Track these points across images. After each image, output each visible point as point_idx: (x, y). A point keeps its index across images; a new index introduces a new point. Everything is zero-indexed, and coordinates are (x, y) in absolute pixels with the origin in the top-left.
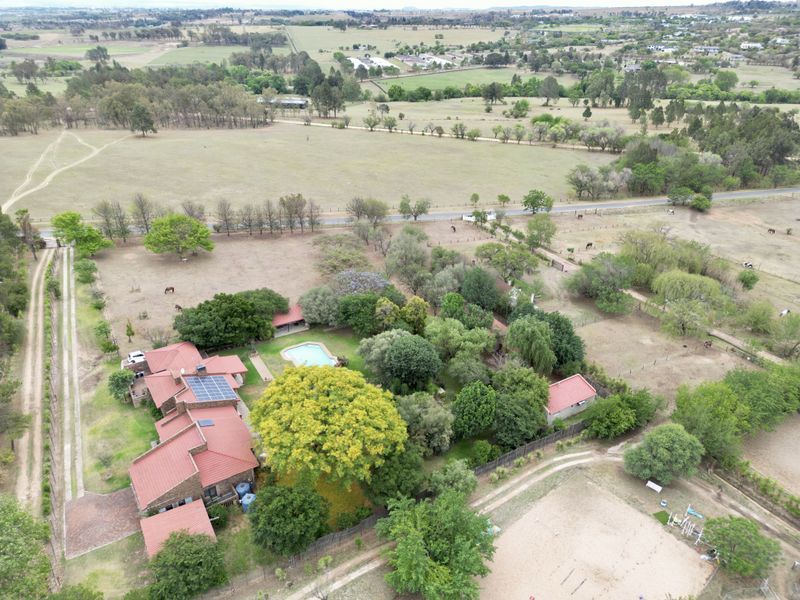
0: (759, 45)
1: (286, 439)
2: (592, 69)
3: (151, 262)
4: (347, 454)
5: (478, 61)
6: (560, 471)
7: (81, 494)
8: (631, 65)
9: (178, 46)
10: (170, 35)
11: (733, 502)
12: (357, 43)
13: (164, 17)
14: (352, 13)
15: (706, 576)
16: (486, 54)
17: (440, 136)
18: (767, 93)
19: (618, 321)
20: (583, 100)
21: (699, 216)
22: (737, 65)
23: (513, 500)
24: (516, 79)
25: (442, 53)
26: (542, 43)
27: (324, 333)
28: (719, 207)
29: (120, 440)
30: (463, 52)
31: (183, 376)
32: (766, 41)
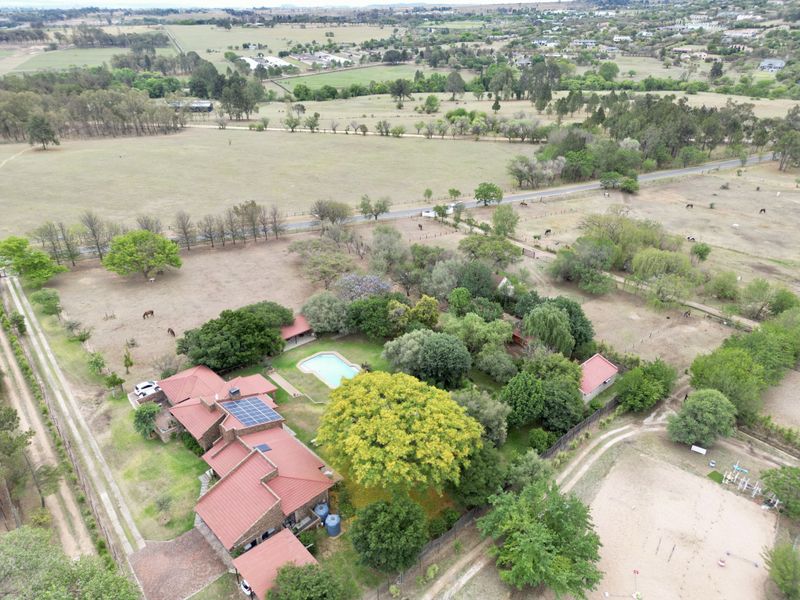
0: (628, 38)
1: (378, 454)
2: (488, 63)
3: (113, 285)
4: (442, 459)
5: (377, 58)
6: (611, 448)
7: (142, 544)
8: (520, 59)
9: (46, 50)
10: (33, 38)
11: (765, 454)
12: (247, 42)
13: (19, 17)
14: (231, 11)
15: (773, 524)
16: (382, 52)
17: (364, 135)
18: (646, 81)
19: (602, 300)
20: (486, 93)
21: (630, 198)
22: (614, 57)
23: (581, 482)
24: (419, 75)
25: (337, 51)
26: (433, 39)
27: (333, 341)
28: (644, 188)
29: (163, 480)
30: (358, 50)
31: (218, 402)
32: (634, 34)
